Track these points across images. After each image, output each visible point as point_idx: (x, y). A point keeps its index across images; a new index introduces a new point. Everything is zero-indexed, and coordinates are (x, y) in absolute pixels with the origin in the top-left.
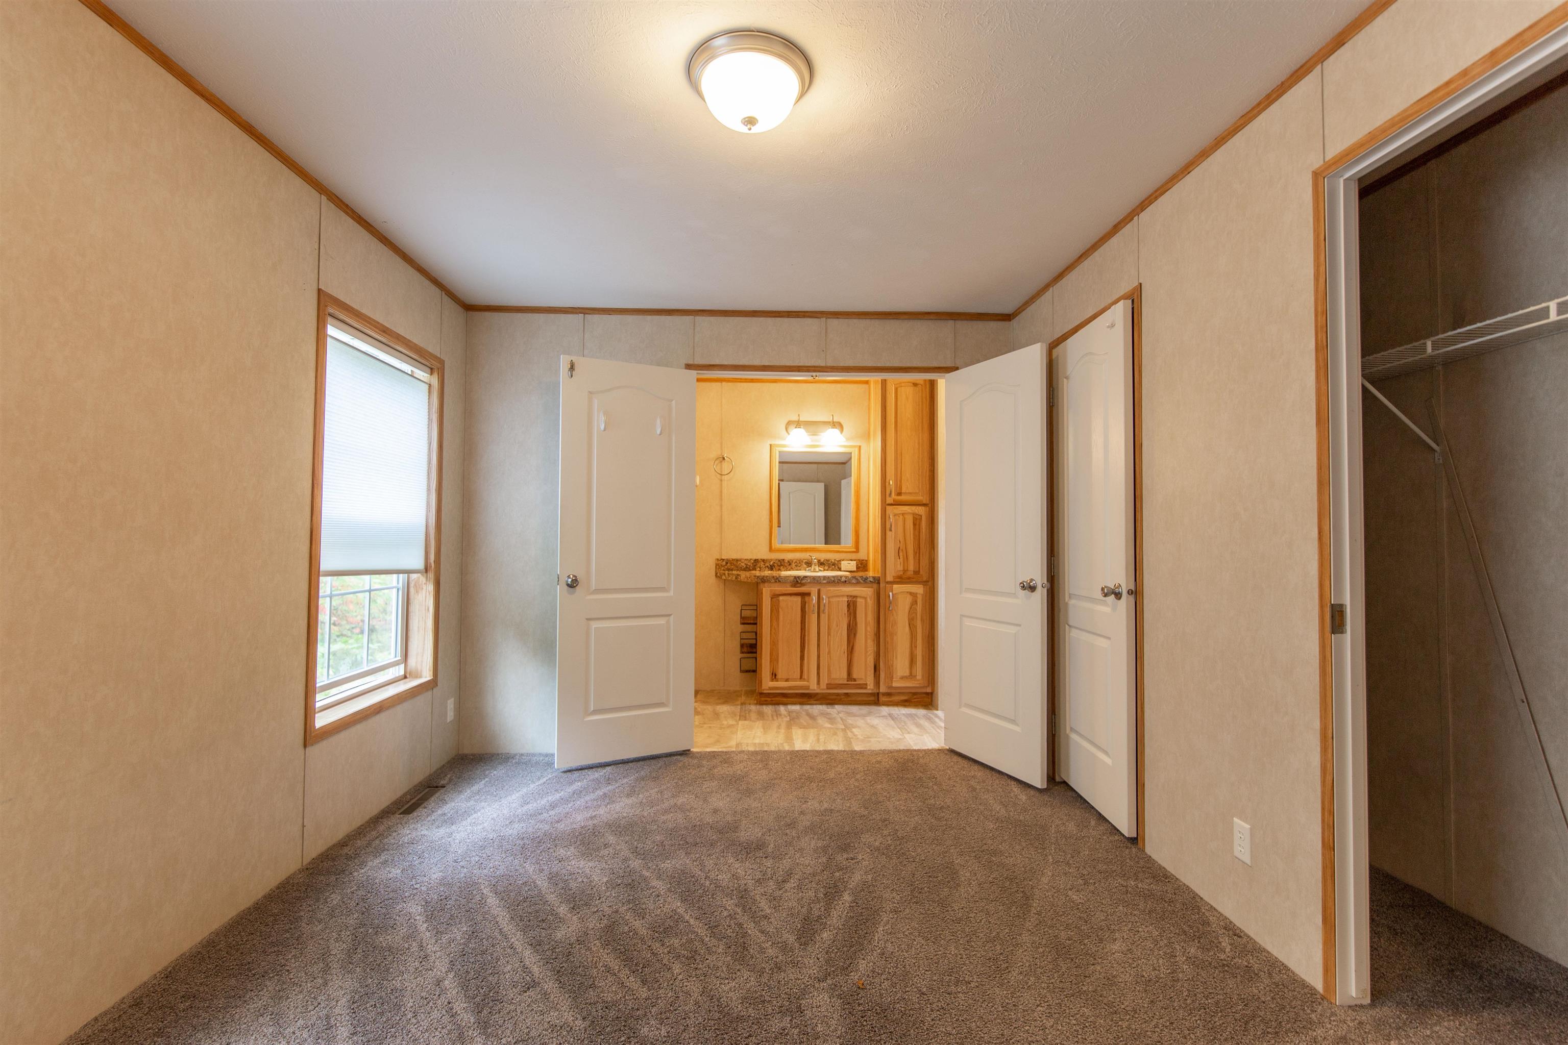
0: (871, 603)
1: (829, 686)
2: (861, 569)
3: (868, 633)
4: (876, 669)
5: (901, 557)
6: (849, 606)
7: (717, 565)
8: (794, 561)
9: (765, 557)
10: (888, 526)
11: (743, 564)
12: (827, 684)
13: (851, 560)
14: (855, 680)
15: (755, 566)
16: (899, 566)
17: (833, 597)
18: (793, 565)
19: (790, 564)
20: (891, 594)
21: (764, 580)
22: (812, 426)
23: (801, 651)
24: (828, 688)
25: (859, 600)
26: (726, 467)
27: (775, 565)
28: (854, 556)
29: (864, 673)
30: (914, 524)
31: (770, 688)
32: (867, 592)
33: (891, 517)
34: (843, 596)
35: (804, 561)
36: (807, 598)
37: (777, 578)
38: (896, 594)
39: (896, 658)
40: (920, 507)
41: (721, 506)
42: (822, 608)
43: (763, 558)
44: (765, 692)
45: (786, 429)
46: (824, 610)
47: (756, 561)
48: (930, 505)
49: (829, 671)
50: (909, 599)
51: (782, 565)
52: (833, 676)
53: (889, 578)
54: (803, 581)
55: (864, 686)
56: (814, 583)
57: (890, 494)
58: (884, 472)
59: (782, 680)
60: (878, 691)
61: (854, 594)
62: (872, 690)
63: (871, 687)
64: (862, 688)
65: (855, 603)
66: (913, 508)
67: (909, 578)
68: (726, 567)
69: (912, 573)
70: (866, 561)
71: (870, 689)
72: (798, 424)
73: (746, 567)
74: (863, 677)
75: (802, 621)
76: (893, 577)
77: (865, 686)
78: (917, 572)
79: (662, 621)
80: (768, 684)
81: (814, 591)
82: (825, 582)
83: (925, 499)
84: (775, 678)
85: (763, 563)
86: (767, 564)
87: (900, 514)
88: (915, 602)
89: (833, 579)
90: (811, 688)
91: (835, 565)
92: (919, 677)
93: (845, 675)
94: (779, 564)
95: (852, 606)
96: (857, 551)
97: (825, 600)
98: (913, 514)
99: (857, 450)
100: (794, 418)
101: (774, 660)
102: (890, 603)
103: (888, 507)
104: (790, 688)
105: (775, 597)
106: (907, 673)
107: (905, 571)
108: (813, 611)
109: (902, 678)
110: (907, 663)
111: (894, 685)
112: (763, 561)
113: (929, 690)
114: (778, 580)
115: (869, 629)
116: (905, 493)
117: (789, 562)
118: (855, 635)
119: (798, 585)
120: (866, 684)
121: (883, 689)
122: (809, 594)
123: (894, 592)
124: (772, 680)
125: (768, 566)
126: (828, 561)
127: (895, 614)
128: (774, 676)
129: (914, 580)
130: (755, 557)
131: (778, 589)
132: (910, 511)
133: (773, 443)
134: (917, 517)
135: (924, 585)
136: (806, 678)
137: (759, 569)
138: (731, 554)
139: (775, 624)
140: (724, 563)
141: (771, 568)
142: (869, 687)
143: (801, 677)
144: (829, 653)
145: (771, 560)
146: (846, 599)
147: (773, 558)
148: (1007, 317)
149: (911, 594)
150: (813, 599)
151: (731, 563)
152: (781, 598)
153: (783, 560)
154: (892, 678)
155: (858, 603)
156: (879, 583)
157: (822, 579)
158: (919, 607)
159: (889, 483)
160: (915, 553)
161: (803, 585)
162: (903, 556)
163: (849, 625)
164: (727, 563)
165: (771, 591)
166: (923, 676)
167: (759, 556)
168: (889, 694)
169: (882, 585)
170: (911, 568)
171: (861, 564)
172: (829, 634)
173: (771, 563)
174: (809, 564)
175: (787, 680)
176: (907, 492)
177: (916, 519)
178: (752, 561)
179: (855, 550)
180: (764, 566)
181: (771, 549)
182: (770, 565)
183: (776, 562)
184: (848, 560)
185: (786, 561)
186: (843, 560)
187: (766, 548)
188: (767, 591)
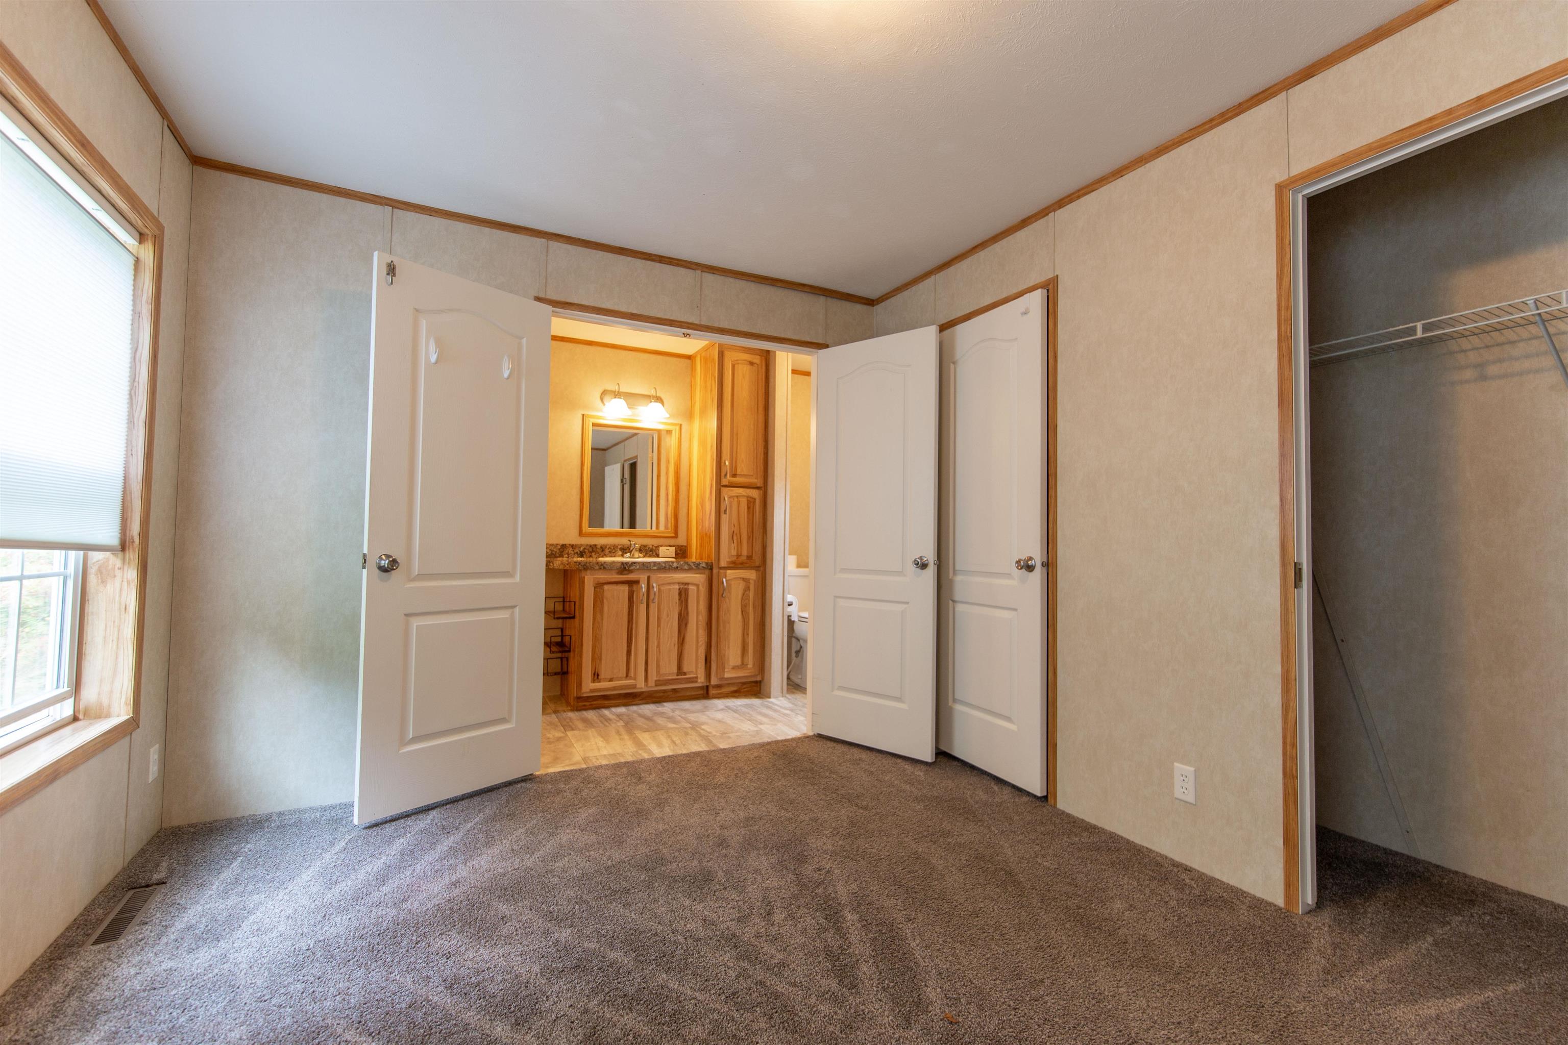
0: (703, 590)
1: (658, 683)
2: (680, 555)
3: (700, 623)
4: (708, 660)
5: (735, 541)
6: (680, 594)
8: (608, 547)
9: (573, 542)
10: (723, 509)
12: (656, 681)
13: (670, 546)
14: (685, 674)
15: (562, 552)
16: (732, 551)
17: (663, 584)
18: (607, 551)
19: (603, 551)
20: (724, 580)
21: (586, 567)
22: (631, 398)
23: (627, 646)
24: (656, 685)
25: (691, 587)
27: (586, 550)
28: (672, 542)
29: (694, 667)
30: (749, 508)
31: (592, 691)
32: (699, 578)
33: (726, 498)
34: (674, 583)
35: (619, 547)
36: (635, 587)
37: (602, 565)
38: (729, 580)
39: (729, 647)
40: (754, 491)
42: (651, 597)
43: (572, 543)
44: (585, 695)
45: (602, 399)
46: (653, 600)
47: (564, 546)
48: (763, 489)
49: (658, 666)
50: (742, 585)
51: (593, 551)
52: (663, 671)
53: (723, 563)
54: (632, 568)
55: (694, 680)
56: (644, 569)
57: (726, 475)
58: (719, 451)
59: (605, 680)
60: (708, 684)
61: (685, 581)
62: (702, 683)
63: (701, 680)
64: (692, 682)
65: (686, 590)
66: (748, 491)
67: (742, 563)
69: (745, 558)
70: (685, 546)
71: (701, 682)
72: (617, 394)
73: (552, 554)
74: (694, 670)
75: (629, 612)
76: (727, 562)
77: (696, 680)
78: (750, 557)
79: (504, 615)
80: (589, 686)
81: (643, 577)
82: (655, 568)
83: (759, 482)
84: (598, 678)
85: (571, 549)
86: (576, 550)
87: (734, 496)
88: (747, 589)
89: (664, 565)
90: (638, 686)
91: (654, 551)
92: (750, 666)
93: (675, 670)
94: (591, 550)
95: (683, 594)
96: (677, 536)
97: (655, 588)
98: (748, 497)
99: (678, 428)
100: (612, 387)
101: (596, 658)
102: (724, 590)
103: (724, 490)
104: (614, 688)
105: (599, 586)
106: (739, 662)
107: (738, 556)
108: (642, 600)
109: (734, 668)
110: (739, 652)
111: (727, 675)
112: (572, 546)
113: (759, 678)
114: (603, 567)
115: (700, 618)
116: (740, 475)
117: (601, 547)
118: (686, 625)
119: (625, 572)
120: (697, 678)
121: (714, 681)
122: (637, 582)
123: (727, 578)
124: (594, 681)
125: (577, 553)
126: (645, 546)
127: (727, 599)
128: (596, 676)
129: (748, 565)
130: (562, 542)
131: (603, 576)
132: (745, 494)
133: (586, 413)
134: (751, 500)
135: (756, 570)
136: (632, 675)
137: (566, 556)
139: (598, 616)
141: (581, 554)
142: (699, 681)
143: (627, 676)
144: (658, 646)
145: (582, 545)
146: (677, 587)
147: (583, 543)
148: (870, 302)
149: (744, 579)
150: (642, 588)
152: (606, 587)
153: (596, 545)
154: (724, 668)
155: (690, 591)
156: (711, 569)
157: (652, 565)
158: (751, 594)
159: (725, 463)
160: (749, 538)
161: (630, 572)
162: (737, 540)
163: (680, 615)
165: (594, 578)
166: (754, 665)
167: (568, 541)
168: (719, 686)
169: (715, 571)
170: (745, 552)
171: (680, 550)
172: (659, 625)
173: (582, 549)
174: (626, 550)
175: (611, 680)
176: (742, 473)
177: (751, 502)
178: (559, 547)
179: (674, 535)
180: (573, 552)
181: (581, 533)
182: (580, 552)
183: (588, 548)
184: (667, 546)
185: (599, 547)
186: (662, 546)
187: (576, 531)
188: (590, 580)
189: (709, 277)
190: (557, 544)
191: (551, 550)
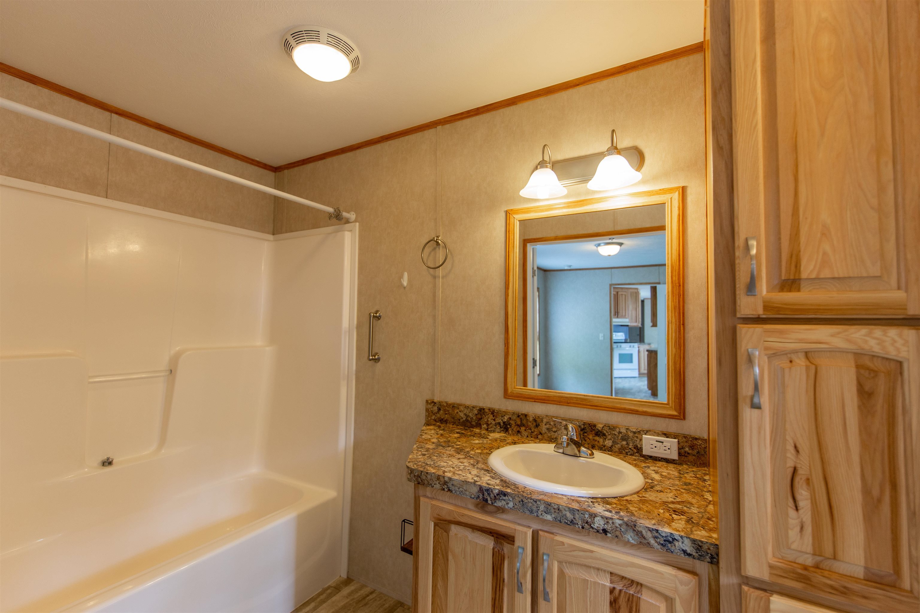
2: (691, 458)
5: (804, 503)
6: (616, 604)
7: (427, 410)
8: (545, 421)
9: (496, 406)
11: (462, 415)
13: (666, 435)
15: (480, 419)
16: (793, 533)
19: (538, 426)
25: (646, 597)
26: (440, 255)
27: (512, 422)
28: (673, 426)
34: (599, 569)
36: (505, 550)
37: (445, 483)
41: (434, 317)
42: (543, 584)
43: (492, 407)
46: (547, 591)
47: (481, 411)
51: (523, 425)
61: (631, 572)
65: (635, 601)
68: (438, 415)
73: (467, 420)
85: (492, 416)
86: (498, 420)
87: (795, 352)
94: (519, 423)
95: (625, 609)
96: (682, 415)
98: (857, 355)
99: (676, 196)
105: (442, 525)
108: (521, 584)
112: (493, 412)
116: (817, 280)
117: (535, 420)
122: (511, 540)
125: (499, 424)
130: (481, 404)
133: (510, 207)
137: (485, 426)
138: (447, 394)
139: (440, 584)
140: (435, 409)
141: (505, 428)
145: (506, 413)
146: (609, 583)
147: (510, 408)
150: (522, 555)
151: (445, 410)
153: (526, 416)
155: (646, 606)
159: (747, 248)
164: (439, 409)
167: (486, 403)
171: (692, 447)
173: (506, 419)
176: (826, 273)
178: (476, 412)
179: (675, 413)
180: (494, 422)
181: (507, 395)
182: (504, 423)
183: (514, 417)
184: (658, 435)
185: (531, 419)
186: (647, 432)
187: (499, 392)
190: (473, 407)
191: (465, 414)
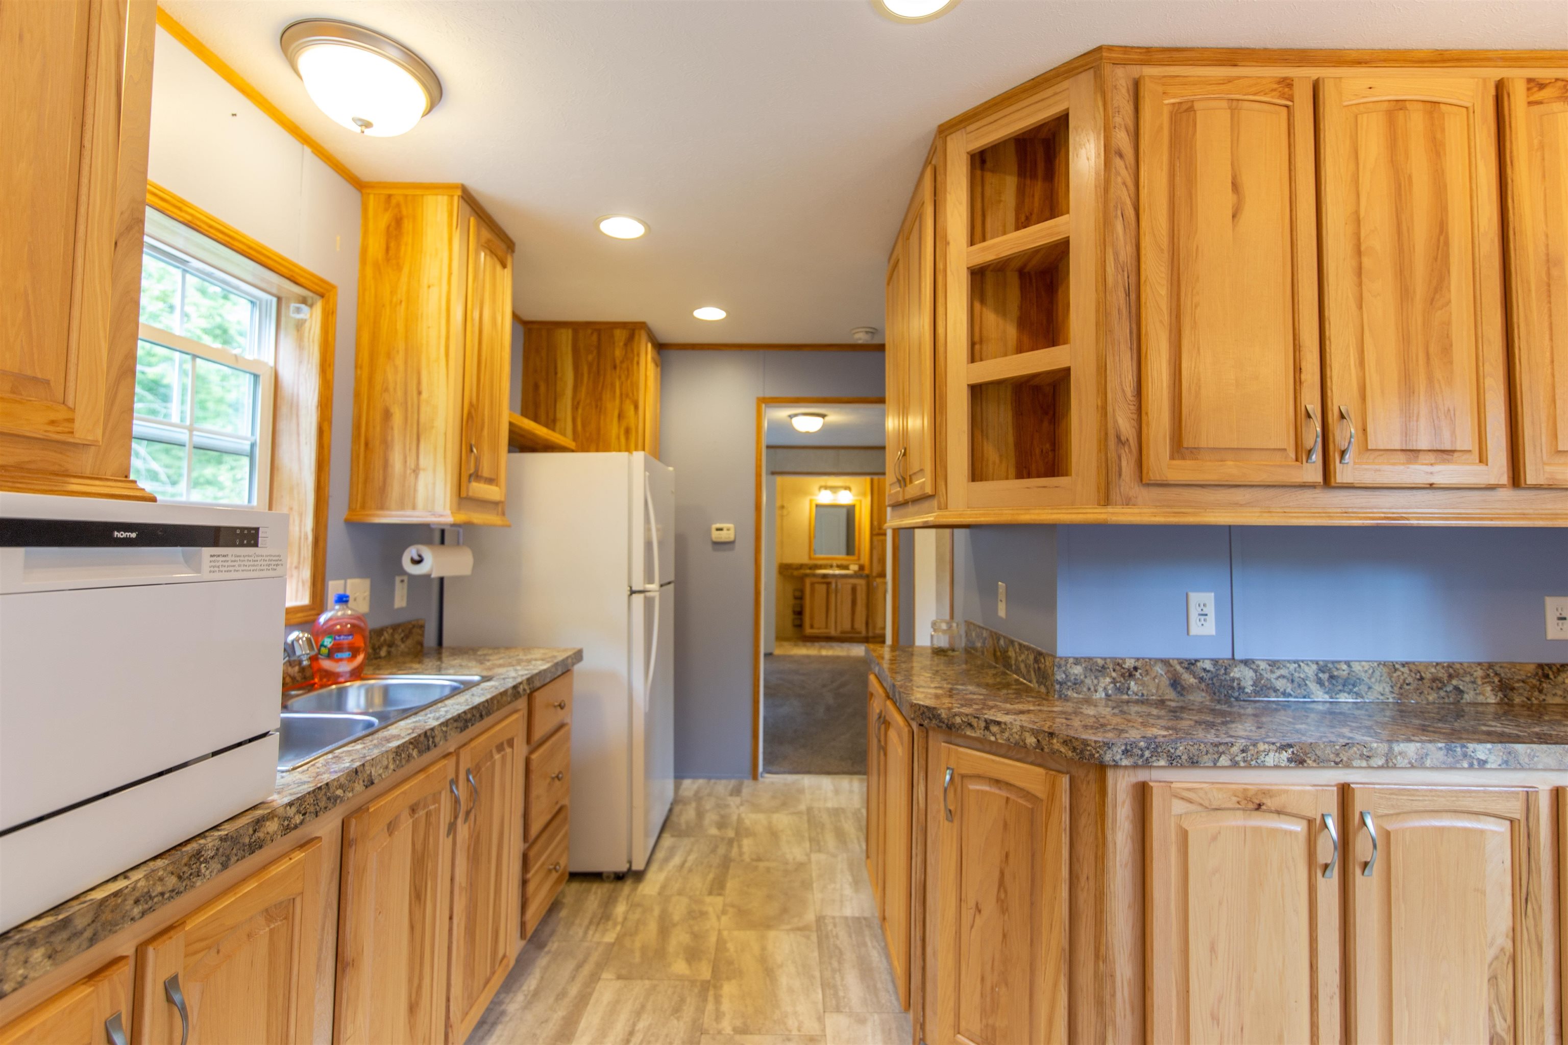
0: (864, 588)
2: (861, 569)
3: (863, 604)
4: (867, 624)
5: (880, 563)
6: (852, 590)
7: (780, 567)
8: (823, 565)
10: (874, 547)
11: (794, 567)
12: (840, 632)
13: (857, 565)
14: (855, 629)
15: (801, 567)
16: (879, 568)
17: (844, 585)
18: (823, 567)
19: (821, 567)
21: (807, 575)
22: (834, 489)
23: (826, 613)
24: (841, 634)
25: (858, 586)
26: (785, 512)
27: (812, 567)
28: (858, 563)
29: (860, 625)
31: (809, 633)
32: (861, 582)
33: (875, 541)
34: (849, 584)
35: (829, 565)
36: (830, 586)
39: (878, 617)
42: (838, 591)
44: (806, 635)
45: (819, 491)
46: (839, 593)
47: (802, 565)
49: (841, 624)
51: (816, 567)
52: (844, 627)
53: (874, 575)
54: (828, 576)
55: (860, 633)
56: (834, 577)
57: (875, 529)
58: (872, 515)
59: (816, 629)
60: (868, 636)
61: (855, 583)
62: (864, 635)
63: (864, 633)
68: (785, 568)
70: (864, 564)
72: (826, 488)
73: (796, 568)
74: (860, 628)
75: (827, 597)
76: (877, 574)
80: (808, 631)
81: (833, 581)
82: (840, 577)
85: (805, 566)
87: (880, 540)
89: (845, 575)
90: (832, 633)
91: (846, 567)
93: (850, 627)
94: (814, 567)
95: (854, 589)
97: (839, 586)
99: (858, 503)
100: (823, 484)
101: (812, 618)
102: (875, 588)
103: (874, 536)
104: (820, 633)
105: (812, 584)
107: (881, 571)
108: (833, 593)
109: (880, 628)
111: (876, 632)
112: (806, 564)
114: (815, 575)
115: (863, 602)
117: (820, 565)
118: (855, 605)
119: (825, 578)
121: (871, 634)
122: (831, 583)
123: (877, 582)
124: (810, 629)
125: (808, 568)
126: (844, 565)
127: (877, 593)
128: (812, 627)
130: (801, 563)
131: (815, 580)
132: (884, 538)
133: (812, 498)
136: (829, 628)
137: (803, 569)
138: (788, 560)
139: (812, 599)
141: (810, 568)
143: (826, 628)
144: (842, 614)
145: (810, 564)
146: (851, 586)
150: (833, 586)
151: (788, 566)
152: (816, 585)
153: (817, 564)
154: (875, 628)
155: (857, 588)
156: (868, 577)
157: (838, 575)
159: (875, 523)
161: (828, 578)
163: (852, 600)
164: (785, 566)
165: (810, 581)
167: (803, 562)
168: (874, 637)
169: (870, 578)
171: (861, 567)
172: (842, 605)
174: (831, 566)
175: (818, 629)
178: (799, 565)
180: (806, 568)
181: (810, 558)
184: (854, 564)
186: (851, 564)
187: (805, 556)
188: (808, 582)
189: (842, 452)
